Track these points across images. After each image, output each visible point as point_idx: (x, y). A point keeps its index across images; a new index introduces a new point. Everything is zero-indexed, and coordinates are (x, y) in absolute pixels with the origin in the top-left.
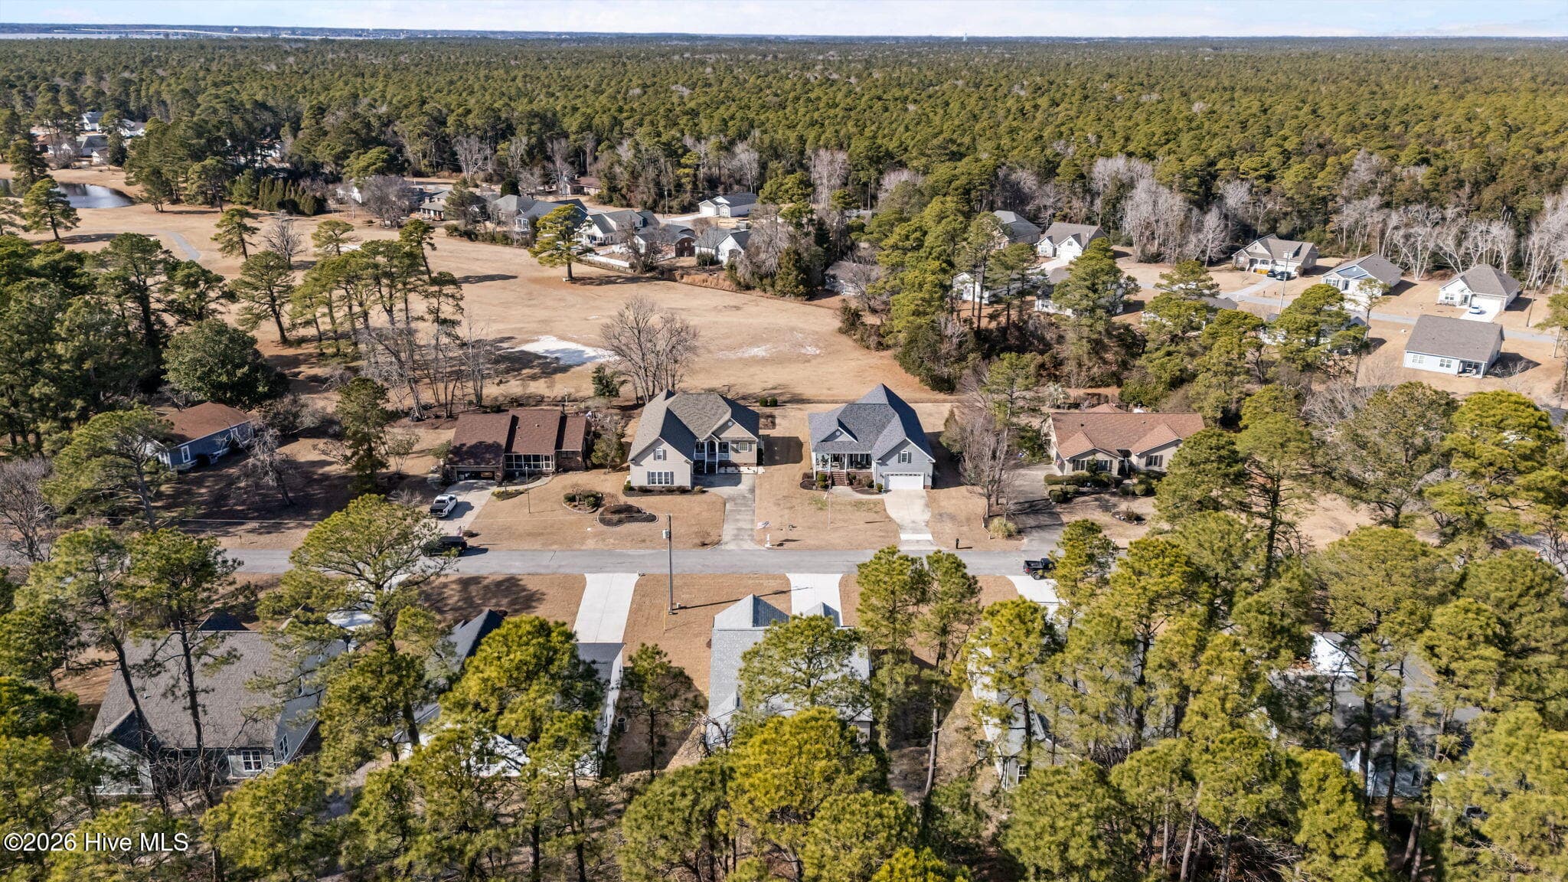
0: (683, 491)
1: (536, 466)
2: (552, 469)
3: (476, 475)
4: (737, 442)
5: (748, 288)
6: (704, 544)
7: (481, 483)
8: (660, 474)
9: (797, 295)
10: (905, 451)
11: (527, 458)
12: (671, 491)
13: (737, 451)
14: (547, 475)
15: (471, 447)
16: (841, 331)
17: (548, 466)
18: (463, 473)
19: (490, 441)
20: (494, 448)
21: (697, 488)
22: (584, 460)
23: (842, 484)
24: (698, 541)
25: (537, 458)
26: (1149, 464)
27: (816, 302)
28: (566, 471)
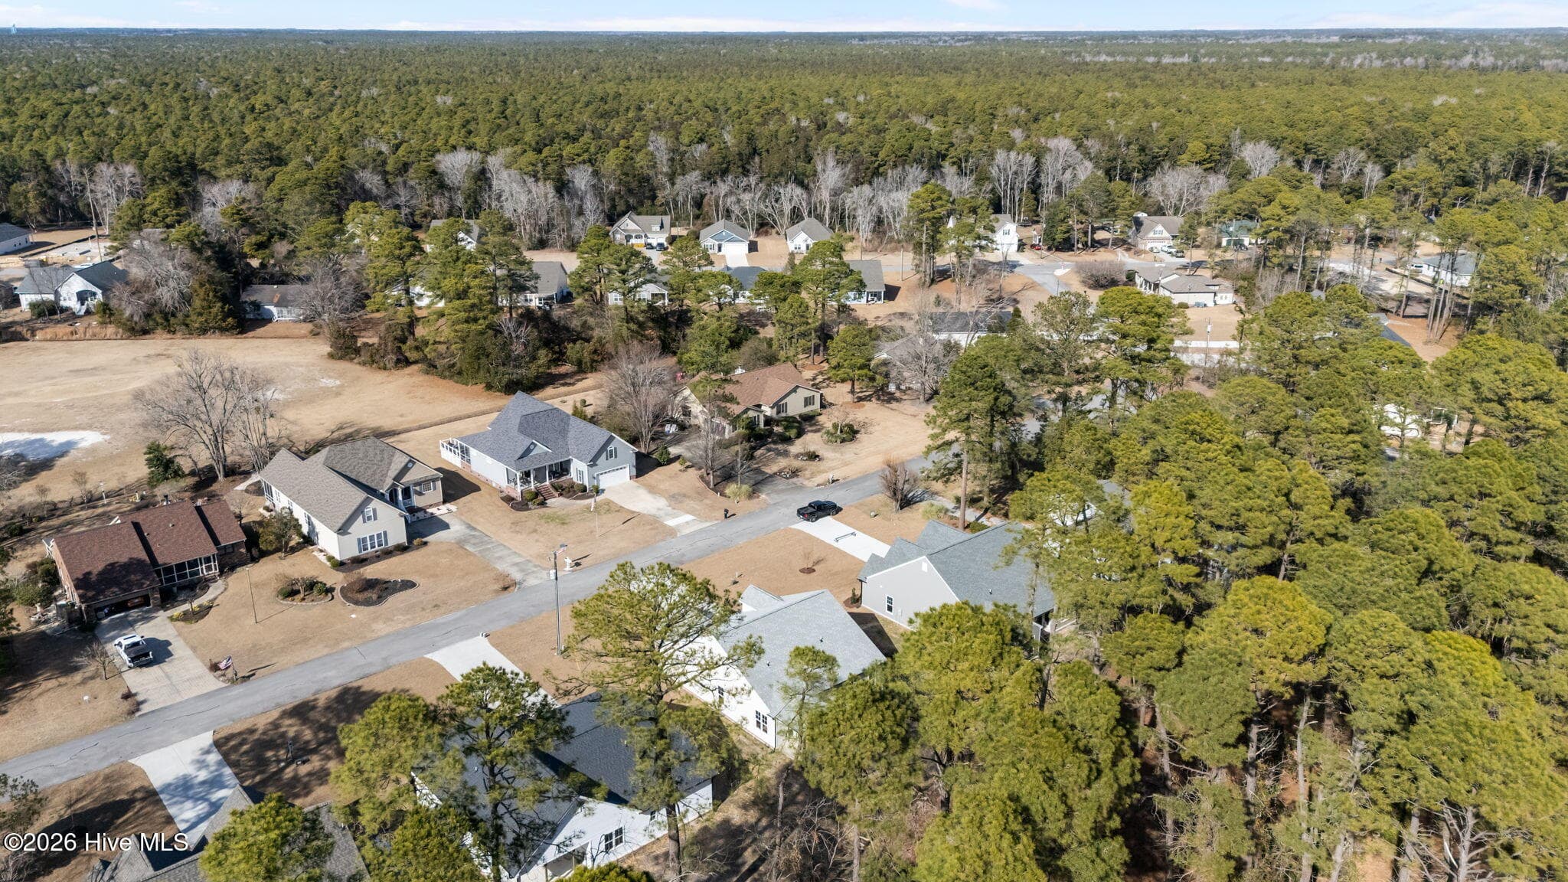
0: (402, 549)
1: (193, 574)
2: (215, 572)
3: (122, 606)
4: (418, 484)
5: (145, 332)
6: (505, 589)
7: (134, 614)
8: (372, 538)
9: (223, 330)
10: (611, 447)
11: (181, 567)
12: (388, 553)
13: (420, 494)
14: (213, 580)
15: (100, 574)
16: (331, 356)
17: (209, 568)
18: (102, 609)
19: (124, 559)
20: (133, 565)
21: (416, 542)
22: (249, 550)
23: (553, 497)
24: (498, 586)
25: (193, 564)
26: (778, 412)
27: (251, 334)
28: (233, 569)
